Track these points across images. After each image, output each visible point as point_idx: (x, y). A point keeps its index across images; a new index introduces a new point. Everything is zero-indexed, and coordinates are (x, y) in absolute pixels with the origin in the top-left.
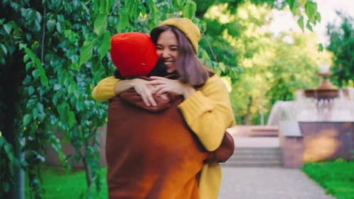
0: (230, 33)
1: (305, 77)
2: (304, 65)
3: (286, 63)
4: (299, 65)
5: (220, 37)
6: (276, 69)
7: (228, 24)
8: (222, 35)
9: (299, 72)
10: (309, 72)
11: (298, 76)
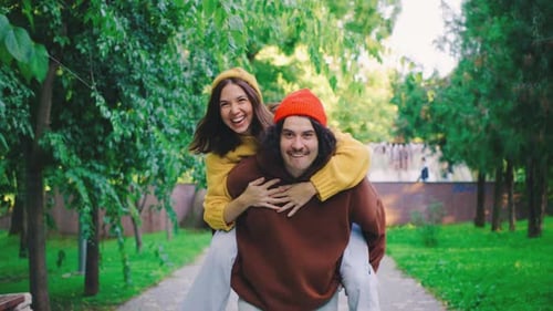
0: (284, 77)
1: (381, 127)
2: (377, 110)
3: (356, 109)
4: (372, 111)
5: (273, 84)
6: (343, 116)
7: (283, 67)
8: (276, 81)
9: (372, 121)
10: (385, 120)
11: (371, 126)
